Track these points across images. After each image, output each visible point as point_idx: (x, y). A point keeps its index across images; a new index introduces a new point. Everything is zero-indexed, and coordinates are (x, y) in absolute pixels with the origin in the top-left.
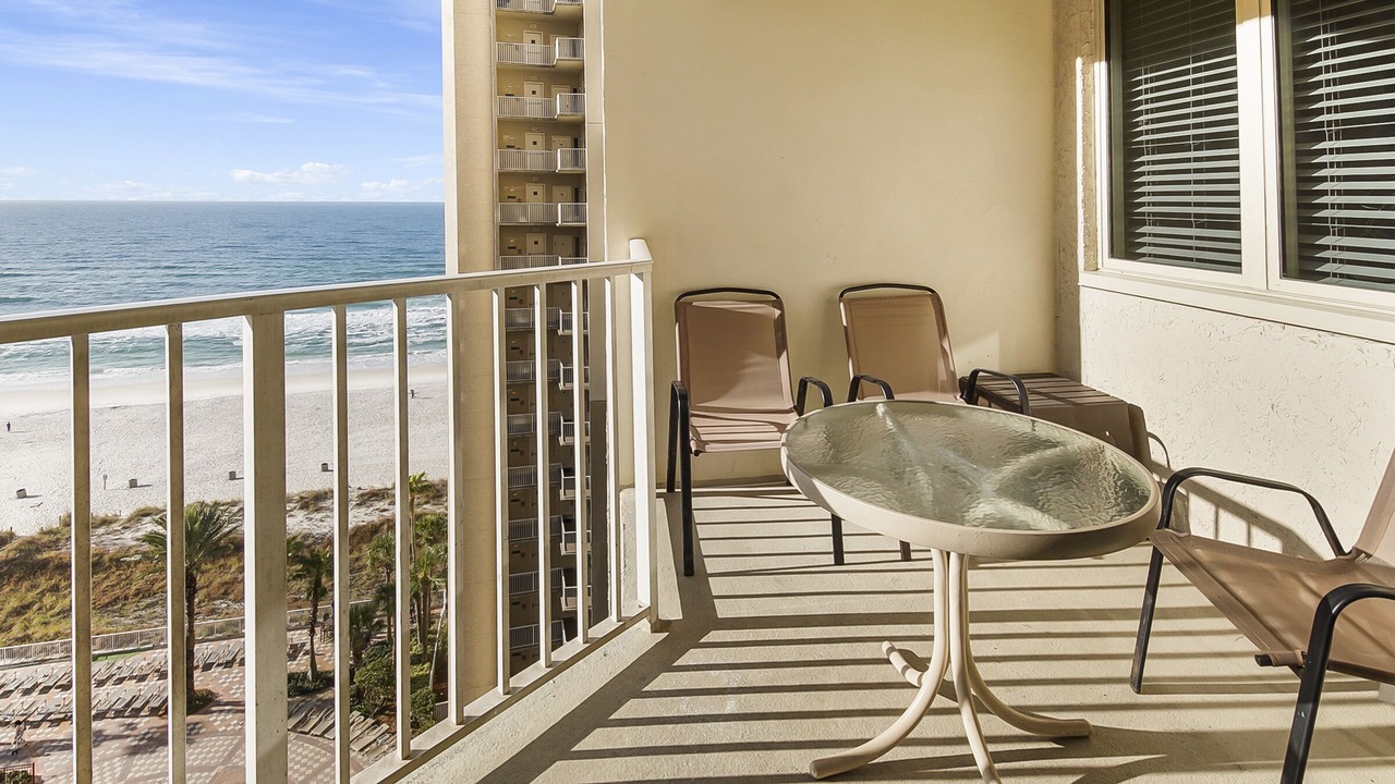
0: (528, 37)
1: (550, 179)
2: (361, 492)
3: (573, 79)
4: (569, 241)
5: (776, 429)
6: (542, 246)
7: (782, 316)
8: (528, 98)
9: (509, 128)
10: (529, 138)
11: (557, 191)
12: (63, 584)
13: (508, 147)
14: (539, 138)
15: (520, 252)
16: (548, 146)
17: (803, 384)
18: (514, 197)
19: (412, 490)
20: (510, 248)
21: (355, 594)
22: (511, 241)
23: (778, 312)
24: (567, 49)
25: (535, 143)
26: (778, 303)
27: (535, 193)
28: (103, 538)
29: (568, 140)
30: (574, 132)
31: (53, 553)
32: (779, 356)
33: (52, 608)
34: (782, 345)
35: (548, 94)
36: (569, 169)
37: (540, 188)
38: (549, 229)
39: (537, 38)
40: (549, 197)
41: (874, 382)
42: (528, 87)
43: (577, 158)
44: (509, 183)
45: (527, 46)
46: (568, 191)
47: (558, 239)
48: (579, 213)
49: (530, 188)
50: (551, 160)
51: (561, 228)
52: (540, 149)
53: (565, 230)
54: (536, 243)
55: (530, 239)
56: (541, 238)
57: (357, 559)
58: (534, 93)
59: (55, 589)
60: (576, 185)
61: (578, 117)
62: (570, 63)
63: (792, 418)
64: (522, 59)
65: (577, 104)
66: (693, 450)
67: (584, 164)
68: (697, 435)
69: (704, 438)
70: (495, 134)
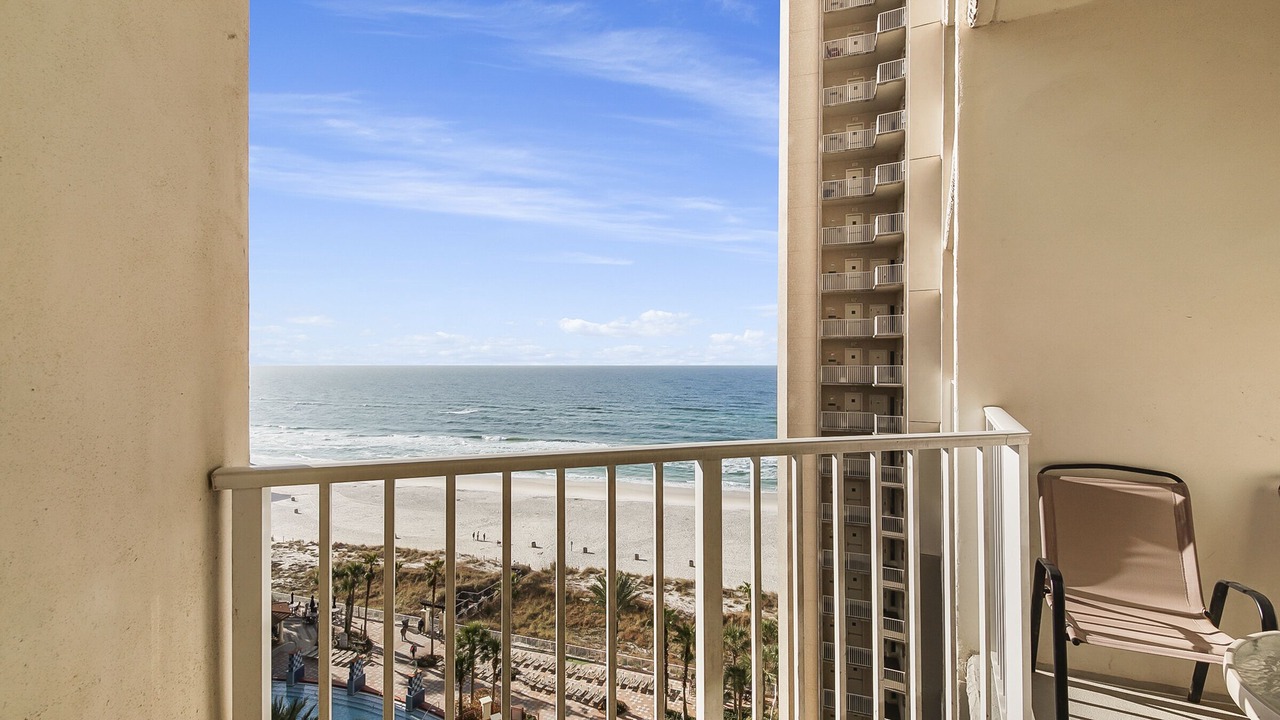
0: (850, 219)
1: (867, 344)
3: (892, 252)
4: (884, 400)
5: (1182, 636)
6: (858, 404)
7: (1187, 503)
8: (849, 273)
9: (831, 301)
10: (849, 308)
11: (874, 354)
13: (830, 317)
14: (857, 308)
15: (839, 409)
16: (866, 315)
17: (1221, 591)
18: (834, 360)
20: (830, 405)
22: (830, 396)
23: (1179, 498)
24: (887, 226)
25: (853, 312)
26: (1179, 486)
27: (853, 357)
29: (885, 307)
30: (892, 300)
32: (1182, 548)
34: (1185, 534)
35: (867, 267)
36: (886, 334)
37: (857, 352)
38: (866, 389)
39: (858, 219)
40: (866, 360)
42: (849, 264)
43: (894, 325)
44: (830, 349)
45: (849, 228)
46: (884, 354)
47: (872, 398)
48: (894, 374)
49: (849, 353)
50: (870, 327)
51: (877, 388)
52: (857, 318)
53: (882, 390)
54: (853, 401)
55: (848, 397)
56: (858, 397)
58: (854, 268)
60: (892, 349)
61: (894, 286)
62: (893, 237)
63: (1204, 627)
64: (845, 239)
65: (895, 274)
66: (1072, 636)
67: (900, 329)
68: (1074, 622)
69: (1082, 626)
70: (820, 307)
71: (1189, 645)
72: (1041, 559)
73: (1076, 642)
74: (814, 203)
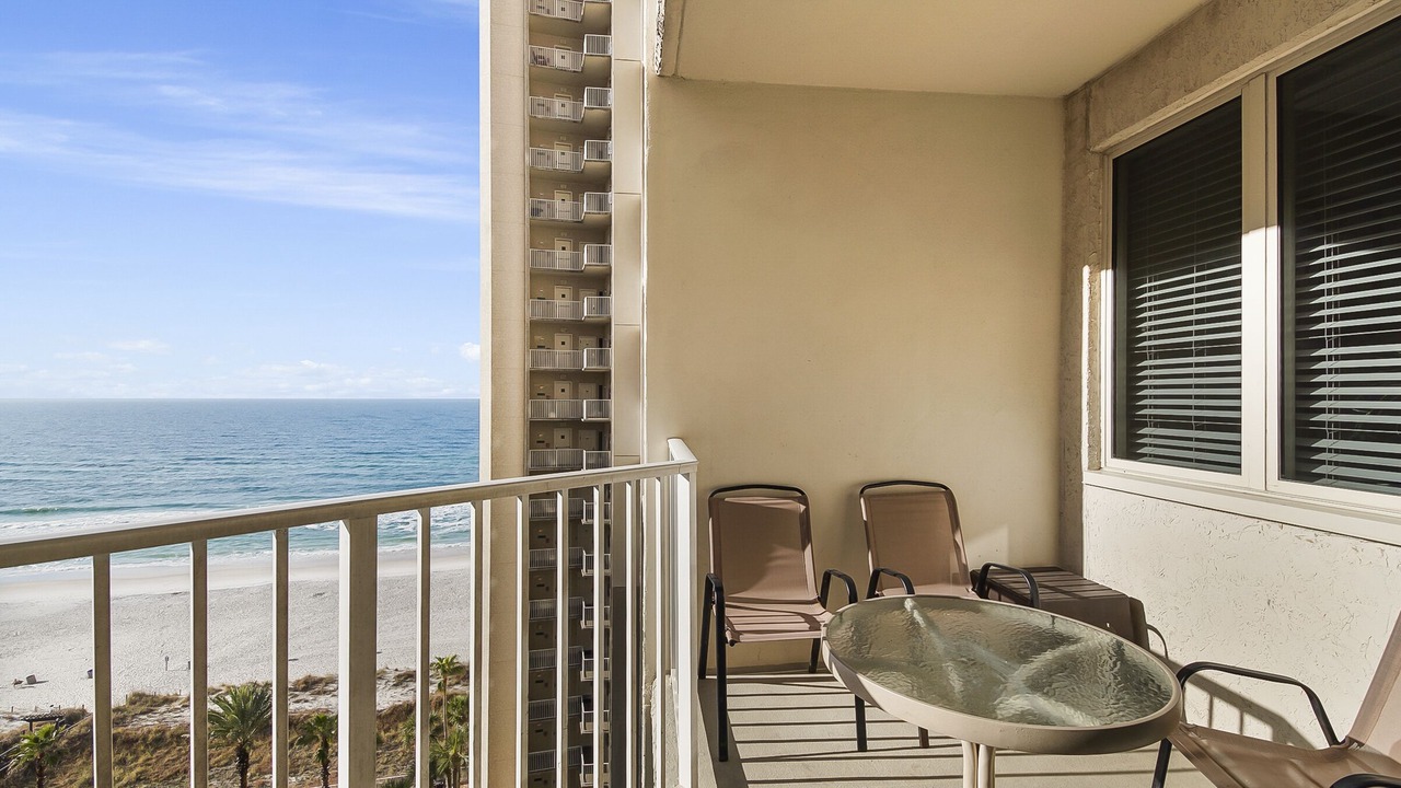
0: (559, 244)
1: (577, 377)
2: (398, 673)
3: (600, 283)
4: (593, 436)
5: (803, 620)
6: (568, 440)
7: (807, 510)
8: (558, 301)
9: (540, 331)
10: (558, 339)
11: (582, 388)
12: (130, 758)
13: (539, 347)
14: (567, 338)
15: (548, 446)
16: (575, 346)
17: (827, 577)
18: (543, 394)
19: (444, 672)
20: (539, 442)
21: (391, 770)
22: (539, 433)
23: (803, 507)
24: (595, 255)
25: (563, 343)
26: (803, 499)
27: (563, 390)
28: (165, 716)
29: (593, 340)
30: (600, 332)
31: (120, 730)
32: (804, 549)
33: (120, 780)
34: (806, 538)
35: (576, 297)
36: (595, 367)
37: (567, 386)
38: (575, 425)
39: (567, 244)
40: (575, 394)
41: (895, 575)
42: (558, 291)
43: (602, 357)
44: (539, 381)
45: (558, 253)
46: (593, 388)
47: (582, 433)
48: (603, 409)
49: (558, 386)
50: (578, 359)
51: (585, 422)
52: (567, 350)
53: (589, 425)
54: (563, 437)
55: (557, 433)
56: (567, 432)
57: (394, 737)
58: (563, 296)
59: (122, 762)
60: (600, 383)
61: (603, 318)
62: (598, 268)
63: (817, 609)
64: (554, 264)
65: (603, 306)
66: (729, 640)
67: (608, 364)
68: (731, 625)
69: (737, 628)
70: (528, 335)
71: (807, 626)
72: (710, 574)
73: (732, 643)
74: (521, 220)
